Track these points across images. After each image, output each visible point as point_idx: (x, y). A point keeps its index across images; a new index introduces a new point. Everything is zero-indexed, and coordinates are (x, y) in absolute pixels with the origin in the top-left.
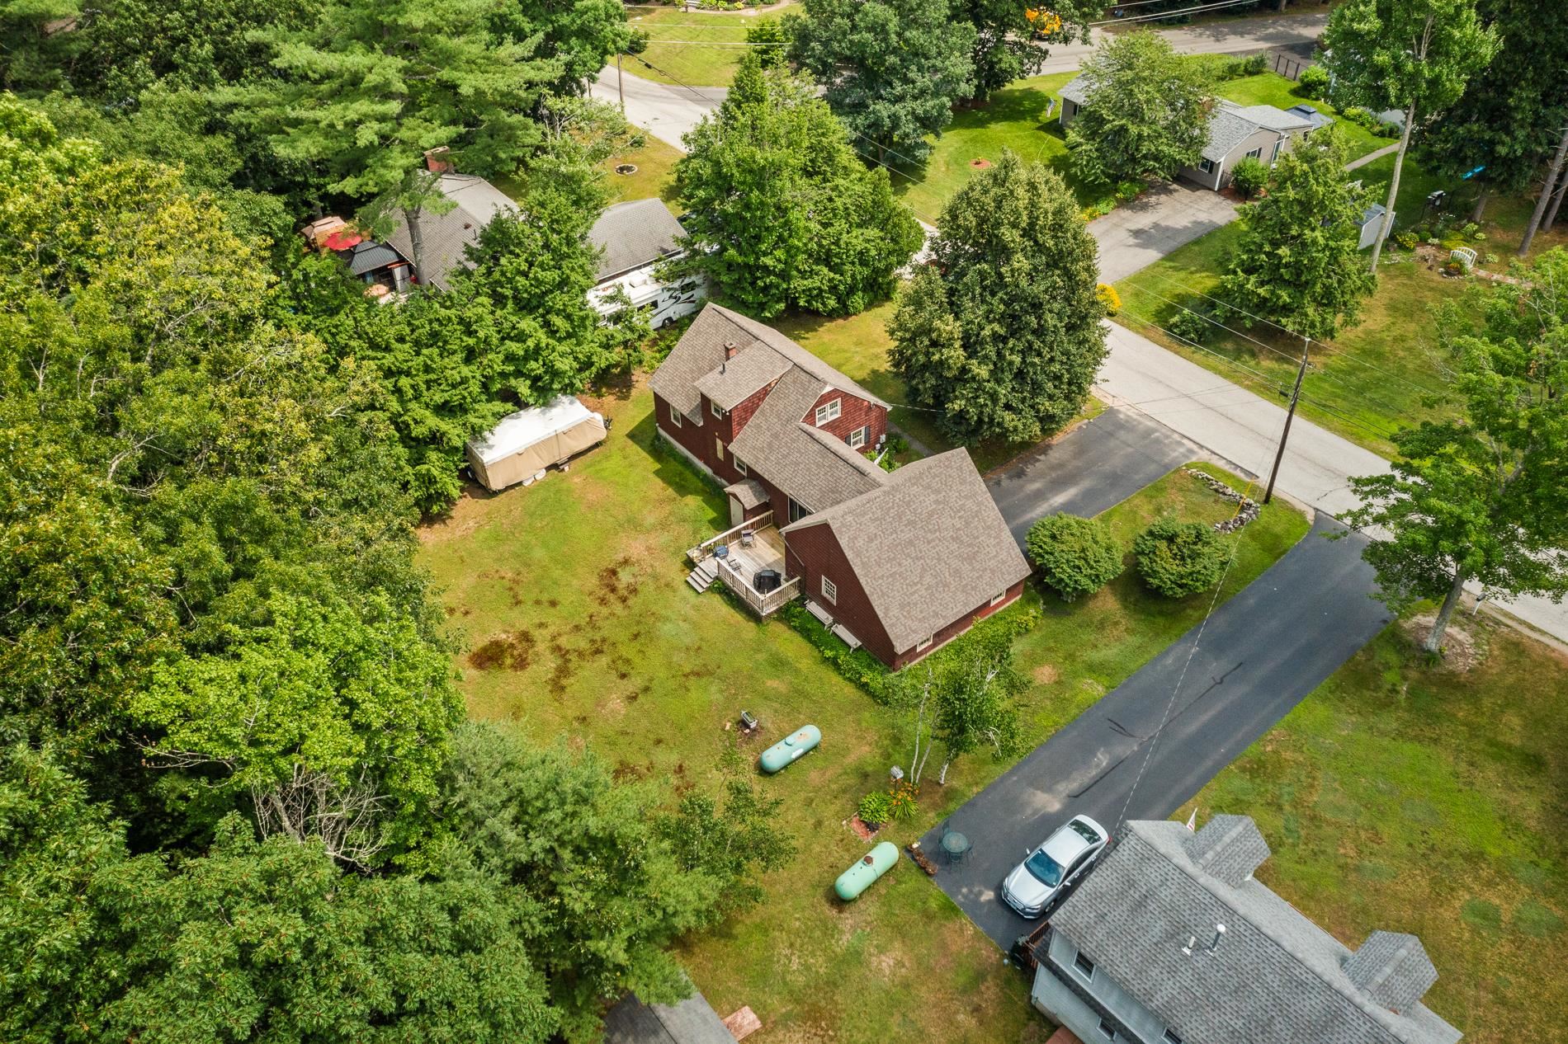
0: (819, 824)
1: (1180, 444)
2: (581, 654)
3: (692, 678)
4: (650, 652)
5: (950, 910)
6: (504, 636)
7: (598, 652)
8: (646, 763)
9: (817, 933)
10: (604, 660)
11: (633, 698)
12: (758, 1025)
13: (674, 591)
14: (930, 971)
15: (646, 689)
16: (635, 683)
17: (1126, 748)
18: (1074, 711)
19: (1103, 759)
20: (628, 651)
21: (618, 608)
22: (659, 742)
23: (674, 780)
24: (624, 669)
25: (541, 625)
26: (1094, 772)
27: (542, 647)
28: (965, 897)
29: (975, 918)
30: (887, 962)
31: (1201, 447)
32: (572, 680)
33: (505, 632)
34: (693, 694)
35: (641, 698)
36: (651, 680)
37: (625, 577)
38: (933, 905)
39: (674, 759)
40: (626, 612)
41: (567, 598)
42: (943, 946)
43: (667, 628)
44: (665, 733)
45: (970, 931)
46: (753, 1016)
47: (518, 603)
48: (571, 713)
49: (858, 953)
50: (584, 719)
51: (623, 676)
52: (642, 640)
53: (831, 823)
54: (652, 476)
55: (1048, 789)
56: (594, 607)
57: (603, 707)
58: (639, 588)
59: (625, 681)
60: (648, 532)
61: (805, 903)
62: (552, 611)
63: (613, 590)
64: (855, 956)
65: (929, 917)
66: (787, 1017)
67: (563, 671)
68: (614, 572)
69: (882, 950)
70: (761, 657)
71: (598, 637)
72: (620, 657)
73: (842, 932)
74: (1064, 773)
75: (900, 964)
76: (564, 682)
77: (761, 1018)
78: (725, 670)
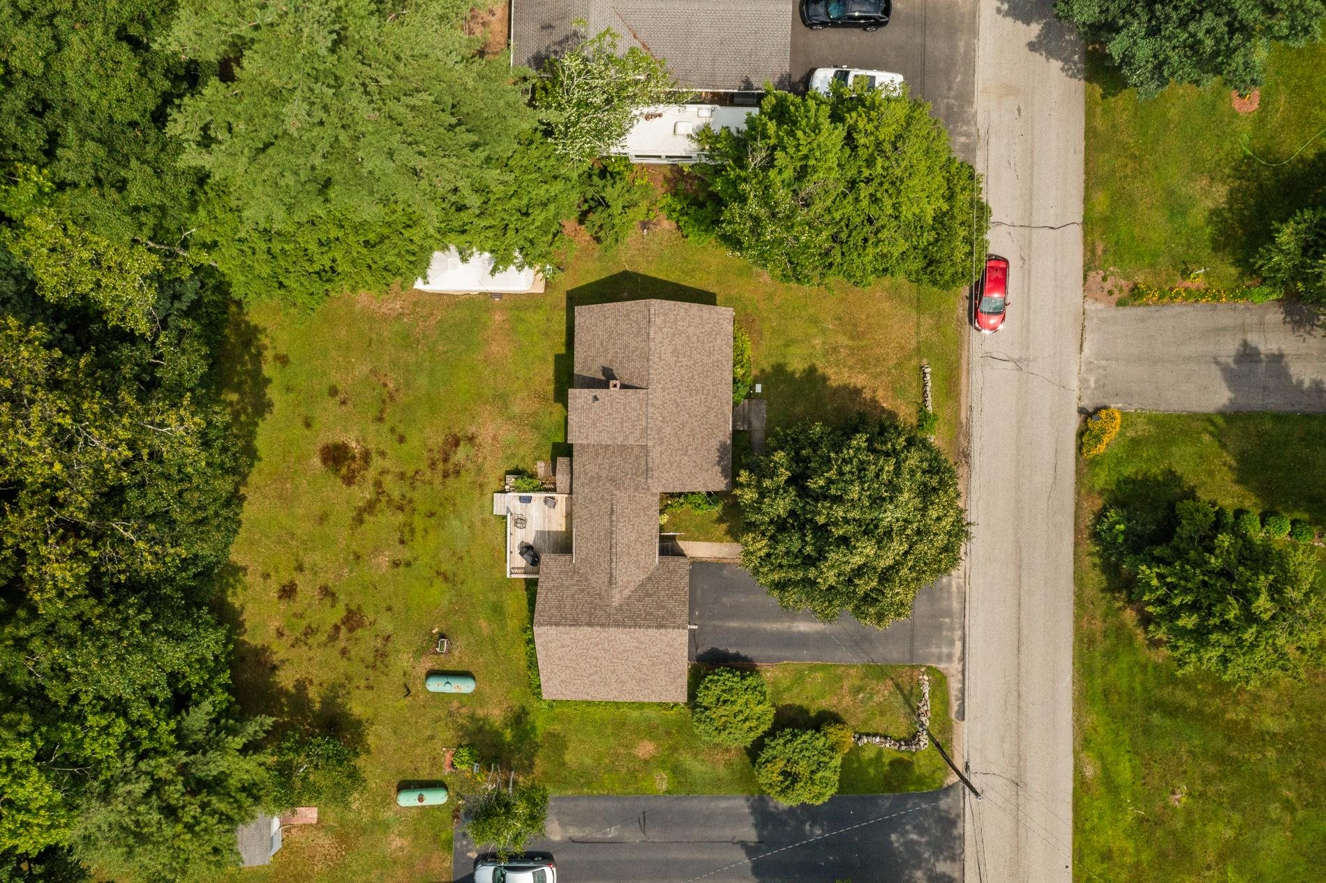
0: (431, 738)
1: (951, 643)
2: (390, 501)
3: (441, 578)
4: (431, 536)
5: (448, 845)
6: (354, 445)
7: (401, 508)
8: (372, 618)
9: (379, 799)
10: (401, 517)
11: (396, 564)
12: (315, 822)
13: (482, 494)
14: (411, 866)
15: (408, 564)
16: (405, 554)
17: (632, 835)
18: (631, 789)
19: (612, 833)
20: (419, 522)
21: (438, 479)
22: (389, 609)
23: (379, 643)
24: (407, 537)
25: (382, 454)
26: (598, 836)
27: (371, 474)
28: (462, 846)
29: (456, 861)
30: (397, 842)
31: (963, 659)
32: (372, 519)
33: (358, 442)
34: (433, 591)
35: (402, 569)
36: (416, 559)
37: (460, 455)
38: (443, 836)
39: (390, 628)
40: (440, 487)
41: (414, 441)
42: (428, 860)
43: (456, 523)
44: (398, 606)
45: (447, 864)
46: (316, 815)
47: (380, 420)
48: (354, 547)
49: (388, 826)
50: (358, 557)
51: (402, 542)
52: (433, 520)
53: (437, 743)
54: (551, 359)
55: (563, 825)
56: (424, 466)
57: (376, 557)
58: (463, 472)
59: (400, 547)
60: (509, 418)
61: (387, 777)
62: (396, 445)
63: (446, 460)
64: (385, 826)
65: (436, 838)
66: (331, 828)
67: (370, 507)
68: (457, 444)
69: (400, 835)
70: (493, 597)
71: (408, 495)
72: (411, 525)
73: (390, 809)
74: (582, 822)
75: (402, 849)
76: (366, 516)
77: (319, 818)
78: (464, 588)
